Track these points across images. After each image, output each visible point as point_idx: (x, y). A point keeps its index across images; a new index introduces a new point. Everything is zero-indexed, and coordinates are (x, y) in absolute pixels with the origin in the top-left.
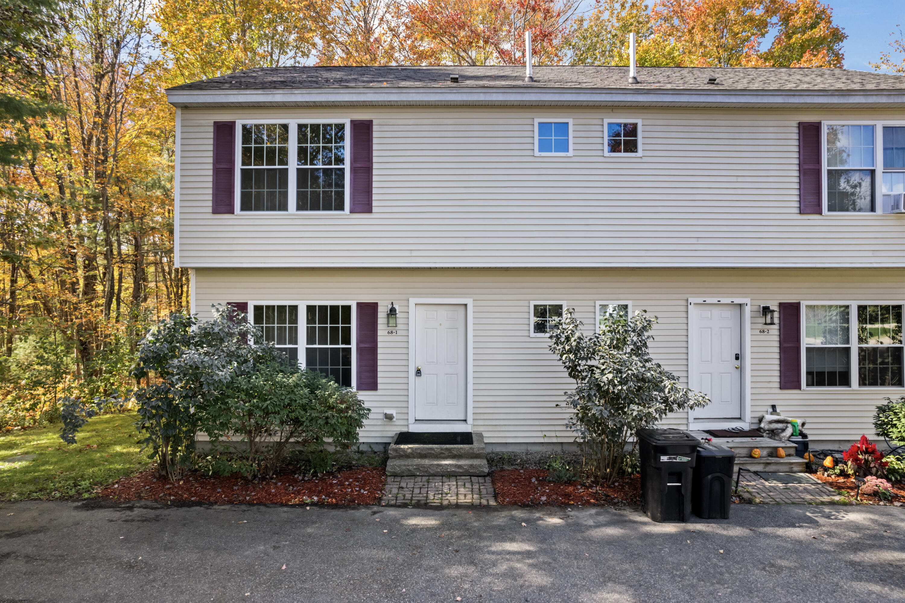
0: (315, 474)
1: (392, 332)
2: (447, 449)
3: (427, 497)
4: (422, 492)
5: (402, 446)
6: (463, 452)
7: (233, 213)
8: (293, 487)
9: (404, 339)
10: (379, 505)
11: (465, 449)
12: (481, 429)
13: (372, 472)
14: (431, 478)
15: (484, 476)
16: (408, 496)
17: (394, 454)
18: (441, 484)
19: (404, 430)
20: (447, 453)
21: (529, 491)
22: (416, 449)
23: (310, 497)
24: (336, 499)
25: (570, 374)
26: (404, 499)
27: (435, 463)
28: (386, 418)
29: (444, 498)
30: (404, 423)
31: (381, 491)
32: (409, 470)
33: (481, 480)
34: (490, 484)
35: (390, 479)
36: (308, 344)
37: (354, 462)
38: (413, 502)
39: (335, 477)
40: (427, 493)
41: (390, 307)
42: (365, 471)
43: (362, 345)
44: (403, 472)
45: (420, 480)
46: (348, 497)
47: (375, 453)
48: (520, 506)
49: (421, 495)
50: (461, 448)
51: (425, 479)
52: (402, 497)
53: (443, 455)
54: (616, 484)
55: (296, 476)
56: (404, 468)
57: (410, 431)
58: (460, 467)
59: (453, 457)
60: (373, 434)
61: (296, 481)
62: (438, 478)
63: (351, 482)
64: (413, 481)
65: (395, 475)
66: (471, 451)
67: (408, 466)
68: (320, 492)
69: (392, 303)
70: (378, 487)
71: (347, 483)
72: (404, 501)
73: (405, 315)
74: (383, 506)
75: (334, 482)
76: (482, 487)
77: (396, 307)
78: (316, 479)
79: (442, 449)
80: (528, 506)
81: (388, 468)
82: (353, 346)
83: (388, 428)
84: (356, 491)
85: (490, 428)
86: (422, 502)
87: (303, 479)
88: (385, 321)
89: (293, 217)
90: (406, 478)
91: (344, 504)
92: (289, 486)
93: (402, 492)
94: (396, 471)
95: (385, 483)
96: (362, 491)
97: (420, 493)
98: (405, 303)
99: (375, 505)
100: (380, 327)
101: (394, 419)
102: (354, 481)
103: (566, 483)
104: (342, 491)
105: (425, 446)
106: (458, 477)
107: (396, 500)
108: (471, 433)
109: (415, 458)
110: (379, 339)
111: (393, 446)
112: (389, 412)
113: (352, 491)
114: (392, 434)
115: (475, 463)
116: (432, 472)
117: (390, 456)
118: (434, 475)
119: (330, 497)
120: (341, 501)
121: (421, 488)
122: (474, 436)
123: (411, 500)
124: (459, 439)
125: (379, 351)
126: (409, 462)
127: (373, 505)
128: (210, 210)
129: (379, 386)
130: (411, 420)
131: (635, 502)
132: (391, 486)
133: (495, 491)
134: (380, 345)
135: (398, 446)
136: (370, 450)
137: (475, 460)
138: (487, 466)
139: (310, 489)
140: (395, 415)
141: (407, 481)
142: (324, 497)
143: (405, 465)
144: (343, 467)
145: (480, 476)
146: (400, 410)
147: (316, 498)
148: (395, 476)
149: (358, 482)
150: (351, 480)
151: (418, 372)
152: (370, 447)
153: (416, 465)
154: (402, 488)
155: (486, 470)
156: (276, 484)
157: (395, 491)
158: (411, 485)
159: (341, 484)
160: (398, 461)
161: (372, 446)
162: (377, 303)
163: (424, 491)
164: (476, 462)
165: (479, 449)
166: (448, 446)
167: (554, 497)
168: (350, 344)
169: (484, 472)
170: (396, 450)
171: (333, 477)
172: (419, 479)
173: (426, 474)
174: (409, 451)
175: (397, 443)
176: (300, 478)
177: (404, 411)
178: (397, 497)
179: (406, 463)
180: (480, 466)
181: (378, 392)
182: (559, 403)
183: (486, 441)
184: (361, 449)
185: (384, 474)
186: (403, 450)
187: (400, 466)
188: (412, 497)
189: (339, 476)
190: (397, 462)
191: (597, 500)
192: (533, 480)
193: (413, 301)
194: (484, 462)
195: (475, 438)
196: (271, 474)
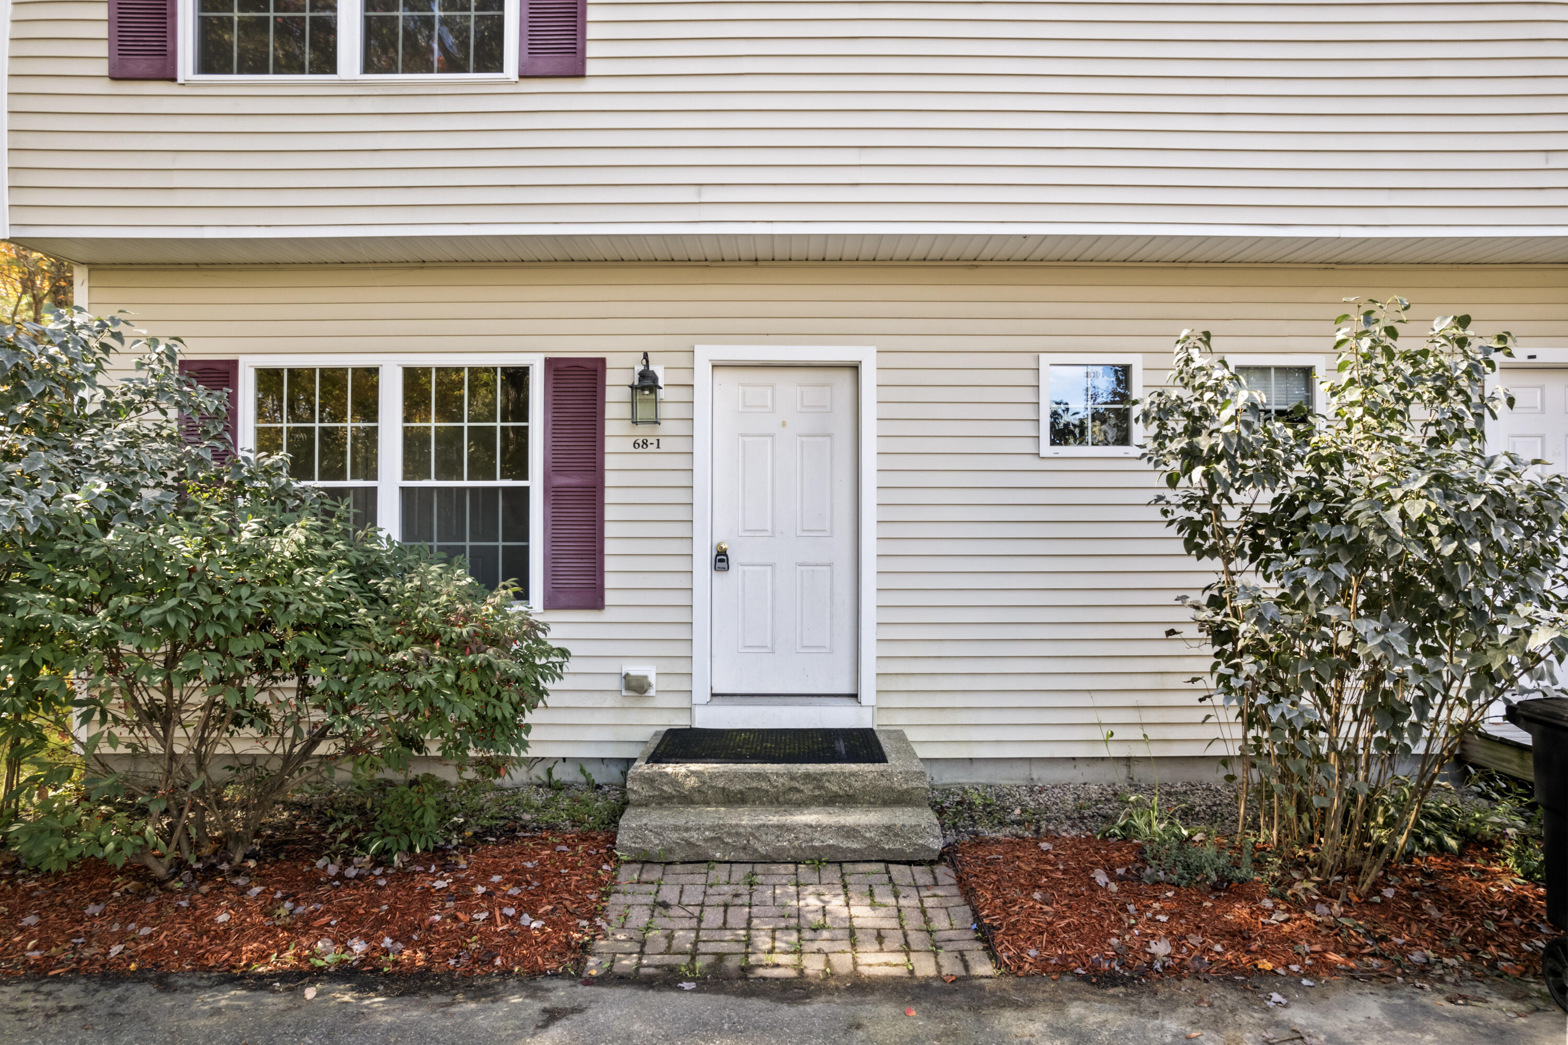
0: (382, 859)
1: (645, 443)
2: (807, 776)
3: (748, 942)
4: (731, 922)
5: (670, 768)
6: (858, 785)
7: (172, 79)
8: (297, 902)
9: (680, 462)
10: (579, 976)
11: (864, 775)
12: (899, 719)
13: (572, 847)
14: (759, 868)
15: (932, 863)
16: (684, 939)
17: (646, 792)
18: (792, 889)
19: (681, 722)
20: (808, 789)
21: (1100, 918)
22: (713, 776)
23: (341, 941)
24: (428, 951)
25: (1190, 545)
26: (668, 951)
27: (774, 819)
28: (629, 688)
29: (808, 947)
30: (680, 701)
31: (590, 920)
32: (689, 844)
33: (922, 875)
34: (955, 890)
35: (627, 874)
36: (405, 478)
37: (527, 817)
38: (700, 963)
39: (447, 866)
40: (749, 927)
41: (640, 368)
42: (553, 846)
43: (561, 481)
44: (670, 851)
45: (724, 877)
46: (473, 944)
47: (599, 787)
48: (1084, 979)
49: (728, 935)
50: (853, 774)
51: (740, 872)
52: (663, 944)
53: (795, 796)
54: (1389, 893)
55: (320, 863)
56: (675, 836)
57: (698, 725)
58: (850, 832)
59: (831, 800)
60: (591, 734)
61: (313, 881)
62: (781, 868)
63: (497, 886)
64: (701, 879)
65: (645, 860)
66: (883, 782)
67: (687, 830)
68: (380, 922)
69: (646, 356)
70: (584, 901)
71: (480, 890)
72: (667, 959)
73: (682, 394)
74: (590, 982)
75: (440, 884)
76: (929, 902)
77: (657, 368)
78: (384, 875)
79: (792, 778)
80: (1111, 979)
81: (623, 838)
82: (535, 482)
83: (633, 717)
84: (507, 918)
85: (926, 718)
86: (732, 963)
87: (340, 876)
88: (626, 411)
89: (352, 91)
90: (678, 868)
91: (450, 973)
92: (284, 899)
93: (665, 922)
94: (647, 847)
95: (606, 888)
96: (526, 919)
97: (724, 926)
98: (681, 360)
99: (564, 975)
100: (611, 428)
101: (652, 692)
102: (508, 881)
103: (1215, 888)
104: (456, 919)
105: (740, 767)
106: (848, 867)
107: (642, 953)
108: (871, 731)
109: (708, 804)
110: (610, 462)
111: (642, 768)
112: (635, 669)
113: (491, 920)
114: (646, 734)
115: (898, 822)
116: (762, 850)
117: (632, 797)
118: (769, 860)
119: (408, 943)
120: (446, 956)
121: (726, 906)
122: (881, 738)
123: (694, 954)
124: (841, 746)
125: (610, 496)
126: (689, 816)
127: (555, 975)
128: (103, 68)
129: (609, 598)
130: (701, 694)
131: (1492, 964)
132: (629, 899)
133: (977, 918)
134: (610, 479)
135: (656, 767)
136: (582, 779)
137: (898, 811)
138: (938, 830)
139: (350, 910)
140: (652, 679)
141: (683, 879)
142: (388, 941)
143: (676, 828)
144: (489, 831)
145: (919, 863)
146: (668, 666)
147: (359, 947)
148: (644, 862)
149: (518, 884)
150: (496, 878)
151: (721, 559)
152: (582, 771)
153: (712, 828)
154: (666, 905)
155: (937, 844)
156: (243, 891)
157: (639, 917)
158: (693, 895)
159: (461, 894)
160: (655, 815)
161: (588, 769)
162: (603, 360)
163: (737, 916)
164: (903, 817)
165: (908, 776)
166: (812, 768)
167: (1195, 940)
168: (525, 477)
169: (930, 849)
170: (649, 780)
171: (443, 867)
172: (720, 873)
173: (743, 856)
174: (692, 782)
175: (656, 757)
176: (333, 870)
177: (680, 666)
178: (643, 943)
179: (681, 822)
180: (914, 829)
181: (607, 615)
182: (1177, 628)
183: (922, 752)
184: (556, 777)
185: (611, 856)
186: (673, 780)
187: (659, 832)
188: (695, 944)
189: (463, 864)
190: (653, 818)
191: (1350, 955)
192: (1101, 877)
193: (705, 354)
194: (928, 817)
195: (887, 745)
196: (238, 858)
